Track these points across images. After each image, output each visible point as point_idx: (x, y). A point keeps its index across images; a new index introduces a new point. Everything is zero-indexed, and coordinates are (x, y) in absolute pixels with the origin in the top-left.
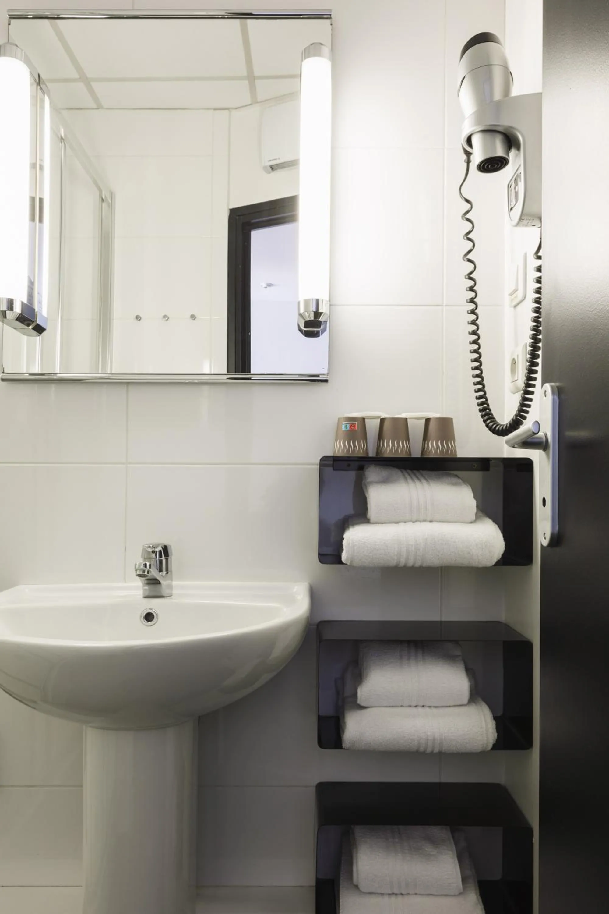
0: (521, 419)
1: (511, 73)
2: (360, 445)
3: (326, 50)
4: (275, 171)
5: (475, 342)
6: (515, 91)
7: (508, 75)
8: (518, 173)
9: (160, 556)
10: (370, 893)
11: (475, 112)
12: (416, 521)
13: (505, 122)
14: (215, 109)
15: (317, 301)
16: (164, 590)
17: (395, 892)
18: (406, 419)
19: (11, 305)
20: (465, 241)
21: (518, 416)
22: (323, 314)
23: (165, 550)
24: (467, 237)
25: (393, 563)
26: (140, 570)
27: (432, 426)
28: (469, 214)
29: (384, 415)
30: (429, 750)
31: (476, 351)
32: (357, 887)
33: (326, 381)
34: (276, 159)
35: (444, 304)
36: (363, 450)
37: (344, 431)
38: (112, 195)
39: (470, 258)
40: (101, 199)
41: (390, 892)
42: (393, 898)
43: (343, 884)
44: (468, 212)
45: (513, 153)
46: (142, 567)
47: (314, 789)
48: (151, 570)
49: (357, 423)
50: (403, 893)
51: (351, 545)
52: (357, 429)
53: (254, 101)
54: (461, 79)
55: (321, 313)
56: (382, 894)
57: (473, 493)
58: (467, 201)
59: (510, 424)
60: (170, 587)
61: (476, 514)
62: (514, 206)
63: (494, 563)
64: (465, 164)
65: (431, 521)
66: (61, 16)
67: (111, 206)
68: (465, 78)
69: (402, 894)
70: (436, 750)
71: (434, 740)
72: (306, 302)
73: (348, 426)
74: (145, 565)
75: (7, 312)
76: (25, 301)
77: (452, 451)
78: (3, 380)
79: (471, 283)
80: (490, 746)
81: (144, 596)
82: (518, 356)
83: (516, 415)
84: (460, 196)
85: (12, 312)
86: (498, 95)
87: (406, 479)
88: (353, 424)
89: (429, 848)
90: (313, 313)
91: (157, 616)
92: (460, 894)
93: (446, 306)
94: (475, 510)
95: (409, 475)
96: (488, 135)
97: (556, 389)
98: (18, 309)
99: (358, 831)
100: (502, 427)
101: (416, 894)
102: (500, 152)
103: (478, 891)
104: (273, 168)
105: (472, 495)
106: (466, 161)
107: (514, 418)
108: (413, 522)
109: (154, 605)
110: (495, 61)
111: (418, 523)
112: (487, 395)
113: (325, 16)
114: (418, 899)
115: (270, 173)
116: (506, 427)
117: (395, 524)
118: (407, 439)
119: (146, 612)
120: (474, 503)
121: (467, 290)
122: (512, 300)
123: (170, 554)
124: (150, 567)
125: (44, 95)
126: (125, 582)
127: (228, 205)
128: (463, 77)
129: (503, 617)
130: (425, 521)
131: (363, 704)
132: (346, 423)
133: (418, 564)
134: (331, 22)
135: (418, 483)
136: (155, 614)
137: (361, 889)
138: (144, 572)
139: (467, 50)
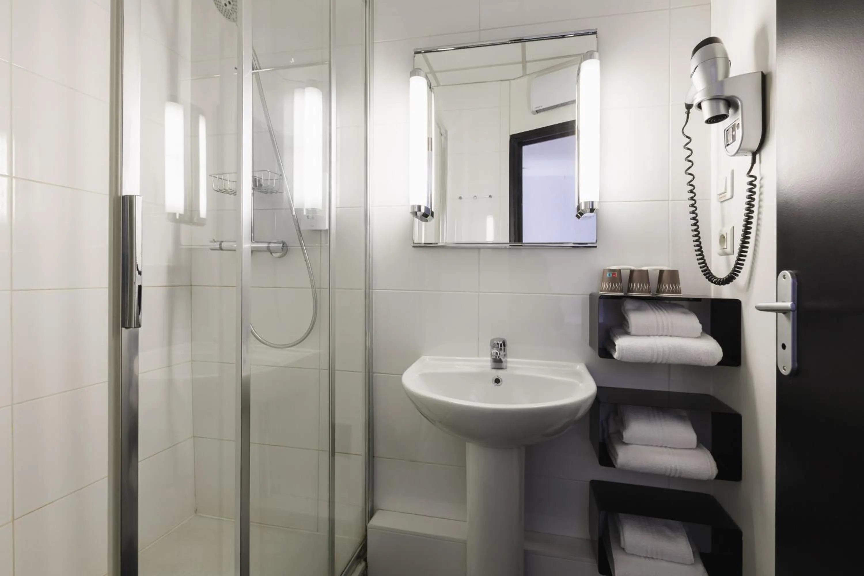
0: (734, 276)
1: (730, 61)
2: (618, 286)
3: (596, 54)
4: (538, 113)
5: (695, 224)
6: (733, 73)
7: (727, 63)
8: (735, 124)
9: (501, 346)
10: (633, 554)
11: (705, 88)
12: (661, 335)
13: (728, 92)
14: (501, 81)
15: (593, 202)
16: (504, 365)
17: (648, 556)
18: (647, 271)
19: (419, 208)
20: (686, 162)
21: (732, 274)
22: (595, 210)
23: (504, 344)
24: (687, 159)
25: (648, 361)
26: (494, 356)
27: (665, 275)
28: (689, 145)
29: (633, 268)
30: (672, 475)
31: (696, 230)
32: (623, 549)
33: (596, 247)
34: (539, 107)
35: (670, 199)
36: (620, 288)
37: (608, 277)
38: (446, 131)
39: (689, 172)
40: (441, 134)
41: (645, 556)
42: (647, 560)
43: (613, 545)
44: (688, 144)
45: (731, 111)
46: (495, 354)
47: (588, 483)
48: (500, 356)
49: (616, 272)
50: (654, 557)
51: (621, 349)
52: (617, 276)
53: (525, 74)
54: (694, 68)
55: (595, 209)
56: (640, 556)
57: (699, 319)
58: (688, 137)
59: (726, 279)
60: (506, 362)
61: (701, 333)
62: (731, 144)
63: (716, 363)
64: (686, 115)
65: (671, 336)
66: (438, 50)
67: (446, 138)
68: (697, 68)
69: (652, 558)
70: (677, 476)
71: (676, 470)
72: (586, 203)
73: (611, 274)
74: (497, 353)
75: (418, 213)
76: (426, 206)
77: (678, 290)
78: (414, 247)
79: (692, 188)
80: (714, 477)
81: (492, 367)
82: (727, 234)
83: (731, 273)
84: (683, 135)
85: (420, 212)
86: (720, 77)
87: (652, 309)
88: (614, 273)
89: (669, 532)
90: (589, 209)
91: (502, 380)
92: (692, 564)
93: (672, 200)
94: (701, 330)
95: (655, 308)
96: (714, 102)
97: (795, 275)
98: (423, 210)
99: (622, 516)
100: (719, 280)
101: (662, 559)
102: (723, 112)
103: (703, 564)
104: (537, 112)
105: (698, 321)
106: (687, 112)
107: (730, 275)
108: (659, 336)
109: (500, 374)
110: (719, 54)
111: (662, 337)
112: (705, 258)
113: (590, 33)
114: (665, 564)
115: (535, 114)
116: (723, 280)
117: (646, 337)
118: (648, 282)
119: (495, 378)
120: (700, 326)
121: (688, 192)
122: (720, 198)
123: (506, 345)
124: (499, 355)
125: (432, 93)
126: (478, 356)
127: (510, 134)
128: (696, 66)
129: (711, 392)
130: (666, 335)
131: (626, 442)
132: (610, 273)
133: (664, 362)
134: (597, 36)
135: (661, 312)
136: (500, 379)
137: (627, 551)
138: (496, 357)
139: (697, 51)
